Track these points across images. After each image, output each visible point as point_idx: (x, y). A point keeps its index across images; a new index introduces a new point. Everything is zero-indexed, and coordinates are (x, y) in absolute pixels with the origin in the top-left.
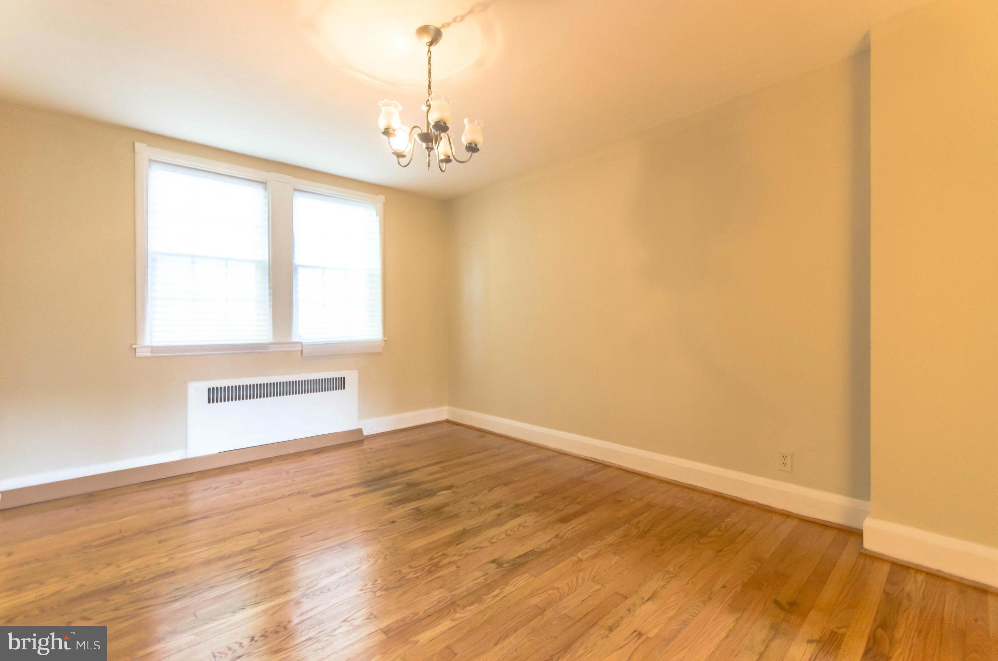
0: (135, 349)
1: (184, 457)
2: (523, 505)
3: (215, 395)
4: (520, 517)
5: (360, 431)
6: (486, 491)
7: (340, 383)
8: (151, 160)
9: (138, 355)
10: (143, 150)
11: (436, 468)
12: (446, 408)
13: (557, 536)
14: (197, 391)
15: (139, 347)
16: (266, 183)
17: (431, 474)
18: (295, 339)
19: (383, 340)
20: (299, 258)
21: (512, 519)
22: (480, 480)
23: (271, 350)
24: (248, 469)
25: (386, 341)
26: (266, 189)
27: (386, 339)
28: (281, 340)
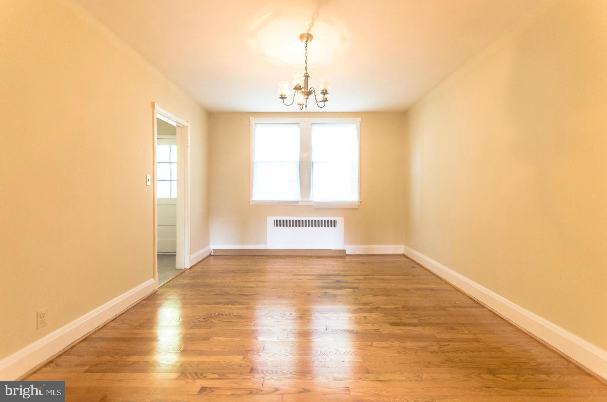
0: (249, 201)
1: (265, 248)
2: (382, 309)
3: (278, 223)
4: (371, 314)
5: (344, 251)
6: (371, 296)
7: (333, 224)
8: (256, 124)
9: (251, 204)
10: (253, 120)
11: (362, 277)
12: (403, 246)
13: (377, 329)
14: (271, 220)
15: (251, 201)
16: (299, 124)
17: (356, 279)
18: (311, 199)
19: (359, 201)
20: (314, 159)
21: (365, 313)
22: (376, 289)
23: (300, 204)
24: (285, 258)
25: (361, 202)
26: (299, 126)
27: (361, 200)
28: (304, 200)
